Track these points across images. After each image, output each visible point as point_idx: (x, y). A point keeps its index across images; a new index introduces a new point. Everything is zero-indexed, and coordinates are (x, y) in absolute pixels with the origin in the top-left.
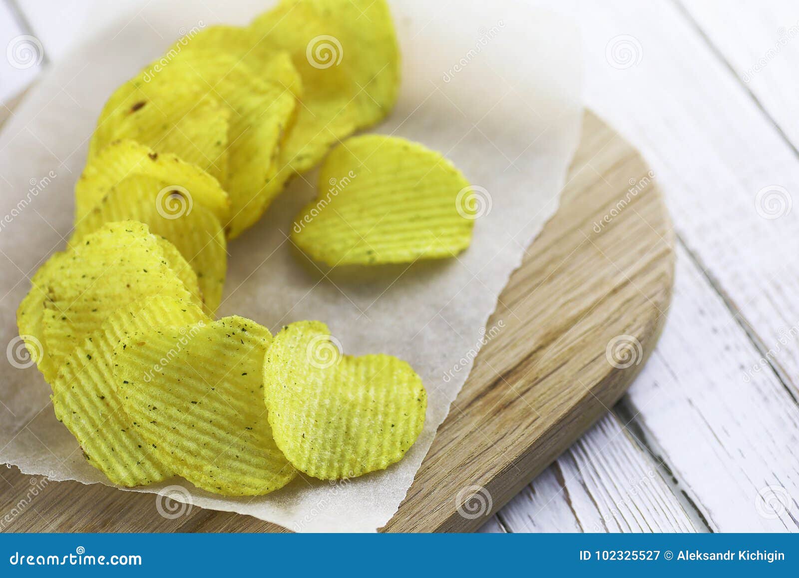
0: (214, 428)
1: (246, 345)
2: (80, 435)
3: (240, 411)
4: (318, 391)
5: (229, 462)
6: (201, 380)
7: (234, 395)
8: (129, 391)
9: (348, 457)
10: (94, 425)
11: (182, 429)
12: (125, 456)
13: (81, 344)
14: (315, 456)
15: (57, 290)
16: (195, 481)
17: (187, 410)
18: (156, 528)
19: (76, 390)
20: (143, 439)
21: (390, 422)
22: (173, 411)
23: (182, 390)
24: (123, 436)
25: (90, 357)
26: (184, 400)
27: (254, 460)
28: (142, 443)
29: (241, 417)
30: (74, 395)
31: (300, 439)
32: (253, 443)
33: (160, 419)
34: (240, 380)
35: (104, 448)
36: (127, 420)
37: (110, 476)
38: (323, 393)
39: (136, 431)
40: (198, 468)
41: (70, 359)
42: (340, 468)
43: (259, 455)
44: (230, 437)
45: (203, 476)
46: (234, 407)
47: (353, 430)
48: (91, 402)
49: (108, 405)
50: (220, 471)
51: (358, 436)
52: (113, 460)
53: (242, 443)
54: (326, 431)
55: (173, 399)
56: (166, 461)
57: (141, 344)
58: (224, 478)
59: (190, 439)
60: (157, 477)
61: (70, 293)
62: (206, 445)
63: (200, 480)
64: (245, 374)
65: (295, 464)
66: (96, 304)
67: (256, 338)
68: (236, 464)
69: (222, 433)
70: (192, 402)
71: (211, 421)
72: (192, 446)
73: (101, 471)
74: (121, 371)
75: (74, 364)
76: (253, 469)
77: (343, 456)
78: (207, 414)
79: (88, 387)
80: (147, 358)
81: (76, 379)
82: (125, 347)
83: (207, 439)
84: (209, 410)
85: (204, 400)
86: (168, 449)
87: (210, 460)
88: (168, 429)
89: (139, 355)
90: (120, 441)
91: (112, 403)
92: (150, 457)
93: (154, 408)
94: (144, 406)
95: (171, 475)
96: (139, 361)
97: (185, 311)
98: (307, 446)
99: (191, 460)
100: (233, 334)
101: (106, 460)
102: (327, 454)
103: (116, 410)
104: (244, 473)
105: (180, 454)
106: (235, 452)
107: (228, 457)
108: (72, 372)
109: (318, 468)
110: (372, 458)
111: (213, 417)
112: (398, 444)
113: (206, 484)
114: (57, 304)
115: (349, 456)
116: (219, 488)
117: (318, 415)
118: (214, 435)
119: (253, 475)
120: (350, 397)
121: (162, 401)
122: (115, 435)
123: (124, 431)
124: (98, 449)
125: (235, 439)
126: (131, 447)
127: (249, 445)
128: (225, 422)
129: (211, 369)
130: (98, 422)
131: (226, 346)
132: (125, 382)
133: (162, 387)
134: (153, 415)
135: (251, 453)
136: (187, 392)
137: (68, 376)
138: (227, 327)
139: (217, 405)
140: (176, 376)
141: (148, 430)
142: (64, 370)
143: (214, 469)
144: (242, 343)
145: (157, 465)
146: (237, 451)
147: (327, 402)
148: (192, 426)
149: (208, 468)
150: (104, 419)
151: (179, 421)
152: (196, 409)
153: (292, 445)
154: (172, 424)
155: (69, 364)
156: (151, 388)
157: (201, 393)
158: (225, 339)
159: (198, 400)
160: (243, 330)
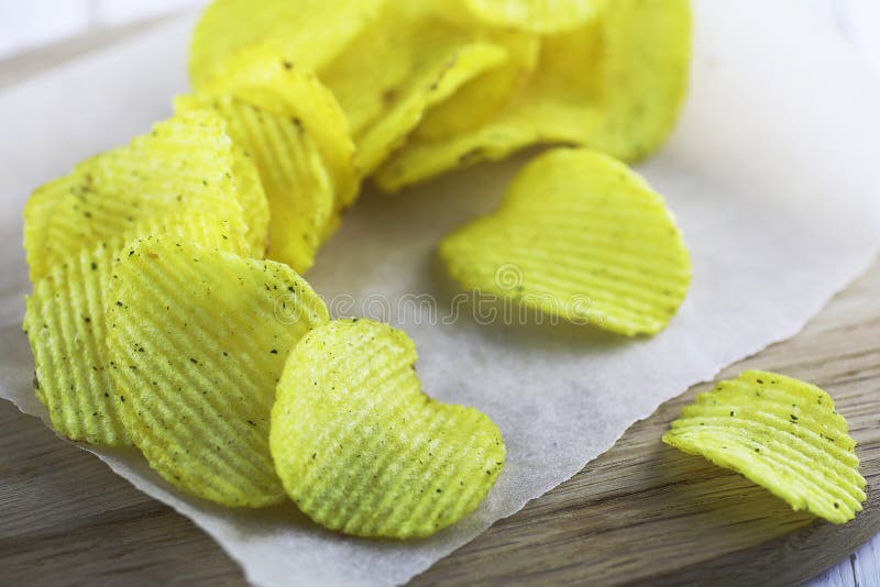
0: (204, 402)
2: (40, 356)
3: (250, 397)
4: (363, 413)
5: (205, 452)
6: (215, 337)
7: (250, 374)
8: (120, 317)
9: (363, 508)
10: (62, 349)
11: (164, 386)
12: (83, 399)
13: (91, 247)
14: (319, 489)
15: (97, 181)
16: (152, 459)
17: (181, 368)
19: (60, 300)
20: (114, 387)
21: (438, 485)
22: (162, 361)
23: (185, 340)
24: (92, 375)
25: (94, 267)
26: (182, 352)
27: (238, 461)
28: (111, 391)
29: (247, 405)
30: (55, 306)
31: (307, 458)
32: (248, 440)
33: (142, 366)
34: (266, 357)
35: (61, 381)
36: (105, 357)
37: (54, 418)
38: (367, 419)
39: (110, 376)
40: (163, 444)
41: (70, 262)
42: (348, 518)
43: (248, 458)
44: (220, 422)
45: (164, 456)
46: (242, 388)
47: (385, 478)
48: (72, 322)
49: (90, 331)
50: (187, 457)
51: (388, 487)
52: (66, 399)
53: (233, 435)
54: (350, 464)
55: (167, 345)
56: (128, 421)
57: (153, 257)
58: (187, 468)
59: (168, 404)
60: (110, 438)
61: (110, 189)
62: (185, 419)
63: (159, 460)
64: (274, 352)
65: (287, 484)
66: (134, 212)
67: (306, 309)
68: (213, 458)
69: (213, 413)
70: (192, 360)
71: (205, 393)
72: (167, 414)
73: (47, 408)
74: (118, 286)
75: (72, 267)
76: (229, 471)
77: (357, 504)
78: (204, 382)
79: (76, 302)
80: (155, 280)
81: (66, 287)
82: (132, 253)
83: (190, 412)
84: (208, 379)
85: (209, 364)
86: (137, 407)
87: (182, 441)
88: (148, 382)
89: (147, 272)
90: (86, 380)
91: (97, 331)
92: (111, 410)
93: (141, 350)
94: (130, 343)
95: (129, 443)
96: (143, 279)
97: (225, 238)
98: (313, 471)
99: (158, 431)
100: (275, 288)
101: (57, 396)
102: (338, 493)
103: (97, 342)
104: (217, 471)
105: (148, 418)
106: (218, 441)
107: (209, 446)
108: (65, 278)
109: (317, 505)
110: (392, 520)
111: (211, 388)
112: (434, 515)
113: (164, 467)
114: (89, 196)
115: (366, 506)
116: (177, 478)
117: (348, 441)
118: (201, 411)
119: (227, 478)
120: (402, 437)
121: (154, 343)
122: (83, 371)
123: (95, 369)
124: (54, 380)
125: (225, 427)
126: (96, 392)
127: (240, 441)
128: (223, 402)
129: (233, 326)
130: (69, 349)
131: (262, 303)
132: (119, 304)
133: (160, 326)
134: (136, 358)
135: (238, 452)
136: (191, 346)
137: (58, 281)
138: (269, 274)
139: (221, 376)
140: (183, 318)
141: (124, 376)
142: (56, 272)
145: (117, 425)
146: (221, 441)
147: (368, 430)
148: (178, 389)
149: (176, 448)
150: (77, 347)
151: (165, 377)
152: (193, 371)
153: (292, 459)
154: (154, 377)
155: (65, 266)
156: (146, 322)
157: (207, 352)
158: (262, 291)
159: (200, 361)
160: (291, 289)
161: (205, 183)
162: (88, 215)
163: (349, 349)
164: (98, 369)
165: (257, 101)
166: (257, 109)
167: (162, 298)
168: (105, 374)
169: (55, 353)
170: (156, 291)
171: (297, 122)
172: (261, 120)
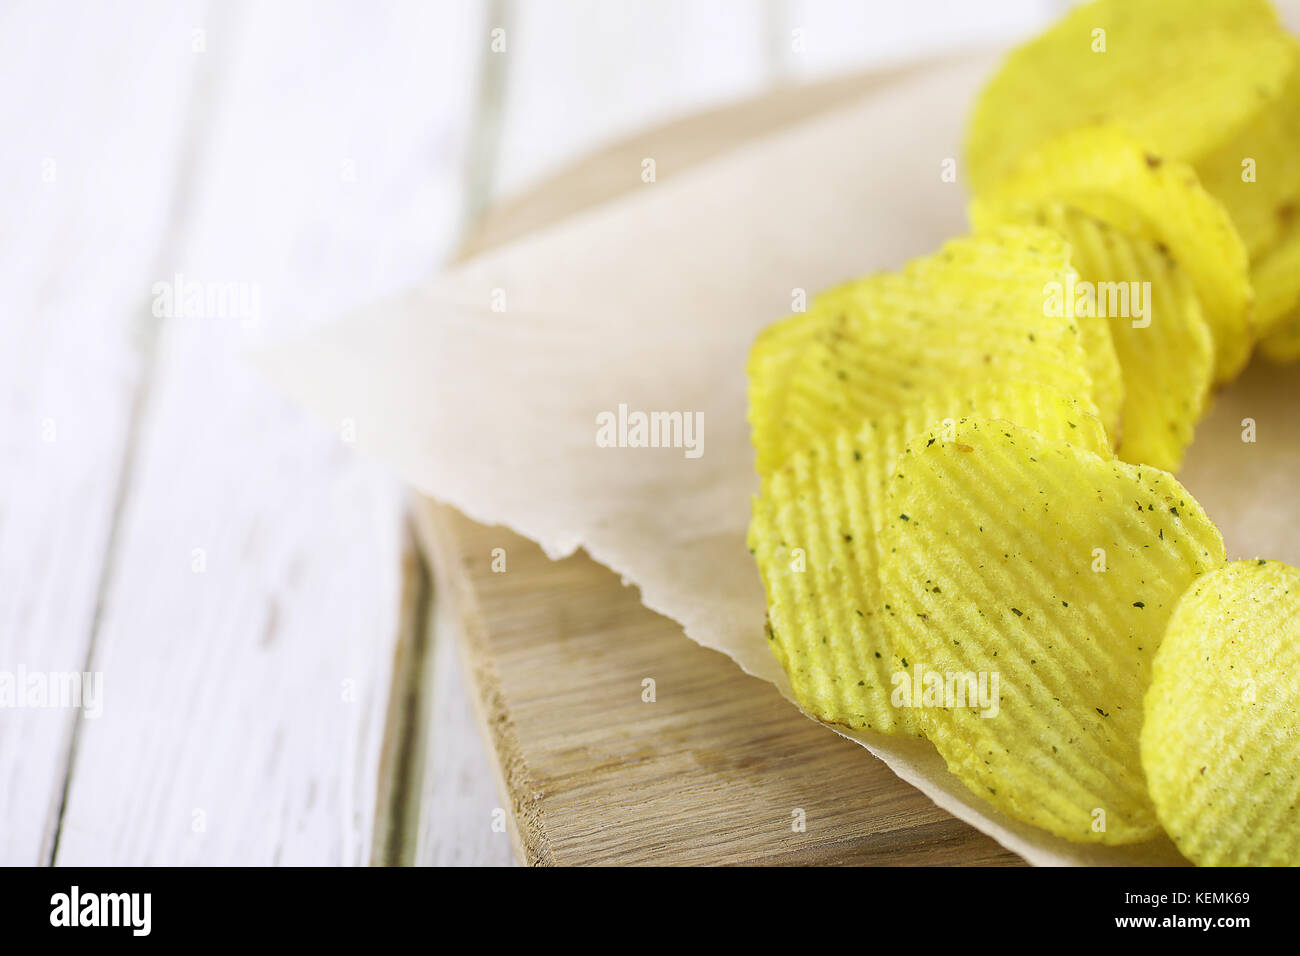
0: (1033, 676)
1: (1166, 545)
2: (775, 589)
3: (1099, 672)
4: (1272, 706)
5: (1035, 753)
6: (1051, 576)
7: (1101, 638)
8: (903, 536)
10: (810, 581)
11: (970, 647)
12: (842, 661)
13: (853, 427)
14: (1209, 821)
15: (854, 325)
16: (952, 759)
17: (997, 621)
18: (838, 813)
19: (806, 505)
20: (890, 644)
22: (970, 610)
23: (1004, 578)
24: (855, 625)
25: (858, 457)
26: (999, 598)
27: (1085, 771)
28: (884, 650)
29: (1097, 685)
30: (797, 513)
31: (1193, 772)
32: (1096, 738)
33: (938, 615)
34: (1127, 612)
35: (809, 632)
36: (876, 596)
37: (799, 687)
39: (883, 625)
40: (969, 738)
41: (820, 446)
43: (1100, 767)
44: (1057, 708)
45: (972, 755)
46: (1089, 658)
48: (824, 538)
49: (852, 556)
50: (1007, 759)
52: (816, 657)
53: (1076, 731)
54: (1254, 786)
55: (978, 586)
57: (964, 450)
58: (1010, 776)
60: (885, 722)
61: (875, 337)
62: (1003, 701)
63: (963, 761)
64: (1139, 605)
65: (1162, 813)
66: (914, 374)
67: (1192, 541)
68: (1047, 763)
69: (1044, 694)
71: (1033, 662)
73: (786, 669)
74: (904, 491)
75: (823, 456)
76: (1073, 785)
78: (1032, 645)
79: (830, 510)
80: (964, 485)
81: (813, 485)
82: (931, 442)
83: (1010, 689)
84: (1039, 641)
85: (1040, 618)
87: (999, 733)
88: (946, 640)
89: (953, 473)
90: (846, 630)
91: (862, 557)
92: (886, 680)
93: (937, 590)
94: (919, 579)
95: (912, 731)
96: (946, 482)
97: (1073, 426)
98: (1201, 793)
100: (1151, 508)
101: (802, 651)
102: (1236, 830)
103: (862, 572)
104: (1054, 786)
106: (1054, 738)
107: (1039, 744)
108: (812, 470)
109: (1204, 846)
111: (1041, 655)
113: (971, 774)
114: (844, 347)
116: (993, 791)
117: (1251, 750)
118: (1027, 690)
119: (1070, 795)
121: (957, 581)
122: (841, 616)
123: (860, 613)
124: (797, 628)
125: (1063, 714)
126: (862, 650)
127: (1085, 738)
128: (1061, 678)
129: (1078, 562)
130: (820, 580)
131: (1129, 530)
132: (903, 517)
133: (969, 555)
134: (928, 602)
135: (1085, 756)
136: (1012, 588)
137: (802, 475)
138: (1144, 487)
139: (1058, 637)
140: (1005, 545)
141: (907, 629)
142: (799, 461)
143: (999, 750)
144: (1161, 536)
146: (1059, 739)
147: (1280, 735)
148: (993, 653)
149: (989, 744)
150: (832, 578)
151: (972, 634)
152: (1015, 625)
153: (1171, 773)
154: (956, 634)
155: (813, 454)
156: (947, 549)
157: (1038, 600)
158: (1131, 512)
159: (1027, 612)
160: (1173, 510)
161: (1032, 338)
162: (842, 376)
163: (1254, 606)
164: (864, 614)
165: (1101, 212)
166: (1102, 227)
167: (974, 513)
168: (875, 622)
169: (799, 587)
170: (966, 502)
171: (1162, 249)
172: (1109, 245)
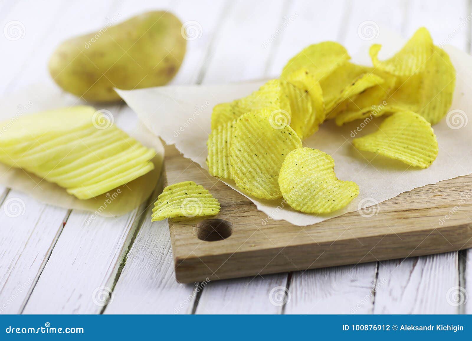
0: (257, 168)
1: (288, 141)
2: (210, 152)
3: (273, 168)
4: (313, 177)
6: (264, 148)
7: (274, 161)
8: (235, 140)
9: (308, 204)
10: (217, 151)
11: (245, 162)
12: (220, 165)
13: (232, 121)
15: (239, 104)
16: (238, 183)
17: (251, 157)
19: (219, 136)
21: (334, 199)
22: (246, 154)
23: (254, 148)
24: (224, 158)
25: (232, 126)
26: (252, 152)
27: (264, 186)
28: (229, 163)
29: (271, 170)
30: (217, 138)
32: (269, 180)
33: (239, 156)
34: (280, 156)
35: (214, 161)
36: (229, 153)
37: (210, 170)
38: (314, 179)
40: (242, 179)
41: (225, 125)
43: (268, 185)
44: (261, 174)
45: (241, 182)
46: (270, 165)
47: (317, 196)
48: (221, 142)
49: (226, 146)
50: (249, 183)
51: (317, 199)
52: (215, 164)
53: (265, 179)
54: (305, 192)
55: (248, 150)
56: (232, 171)
57: (247, 120)
58: (248, 186)
59: (246, 167)
60: (226, 176)
61: (243, 106)
62: (250, 172)
63: (239, 183)
64: (283, 155)
67: (294, 141)
68: (256, 184)
69: (259, 171)
70: (256, 155)
71: (258, 165)
72: (244, 170)
73: (208, 167)
76: (261, 188)
77: (306, 203)
78: (258, 161)
79: (224, 137)
80: (247, 128)
81: (222, 132)
82: (241, 119)
83: (251, 170)
84: (260, 161)
85: (260, 156)
86: (236, 168)
87: (248, 178)
88: (240, 161)
89: (245, 126)
90: (222, 159)
91: (228, 145)
92: (228, 169)
93: (240, 151)
94: (237, 149)
95: (231, 178)
96: (243, 128)
99: (241, 175)
100: (284, 132)
101: (212, 163)
103: (228, 148)
104: (257, 188)
105: (238, 172)
106: (259, 179)
107: (256, 181)
108: (222, 130)
111: (260, 164)
112: (331, 207)
113: (241, 186)
114: (236, 108)
116: (244, 189)
117: (306, 184)
118: (255, 170)
119: (260, 190)
120: (325, 186)
121: (244, 149)
122: (222, 157)
123: (226, 156)
124: (212, 159)
125: (263, 175)
126: (224, 163)
128: (263, 168)
129: (270, 145)
130: (219, 150)
131: (280, 138)
132: (235, 136)
133: (247, 144)
134: (238, 153)
135: (265, 183)
136: (255, 150)
137: (220, 130)
139: (264, 160)
140: (254, 141)
141: (234, 159)
142: (220, 127)
143: (247, 181)
144: (287, 139)
145: (229, 173)
147: (313, 182)
148: (249, 163)
149: (245, 180)
150: (222, 150)
151: (246, 159)
152: (255, 158)
154: (243, 159)
155: (223, 126)
156: (242, 142)
157: (260, 153)
158: (280, 133)
159: (258, 155)
160: (290, 133)
161: (271, 103)
162: (234, 113)
163: (310, 157)
164: (227, 156)
167: (248, 134)
168: (229, 158)
169: (214, 151)
170: (247, 132)
171: (306, 92)
172: (295, 90)
